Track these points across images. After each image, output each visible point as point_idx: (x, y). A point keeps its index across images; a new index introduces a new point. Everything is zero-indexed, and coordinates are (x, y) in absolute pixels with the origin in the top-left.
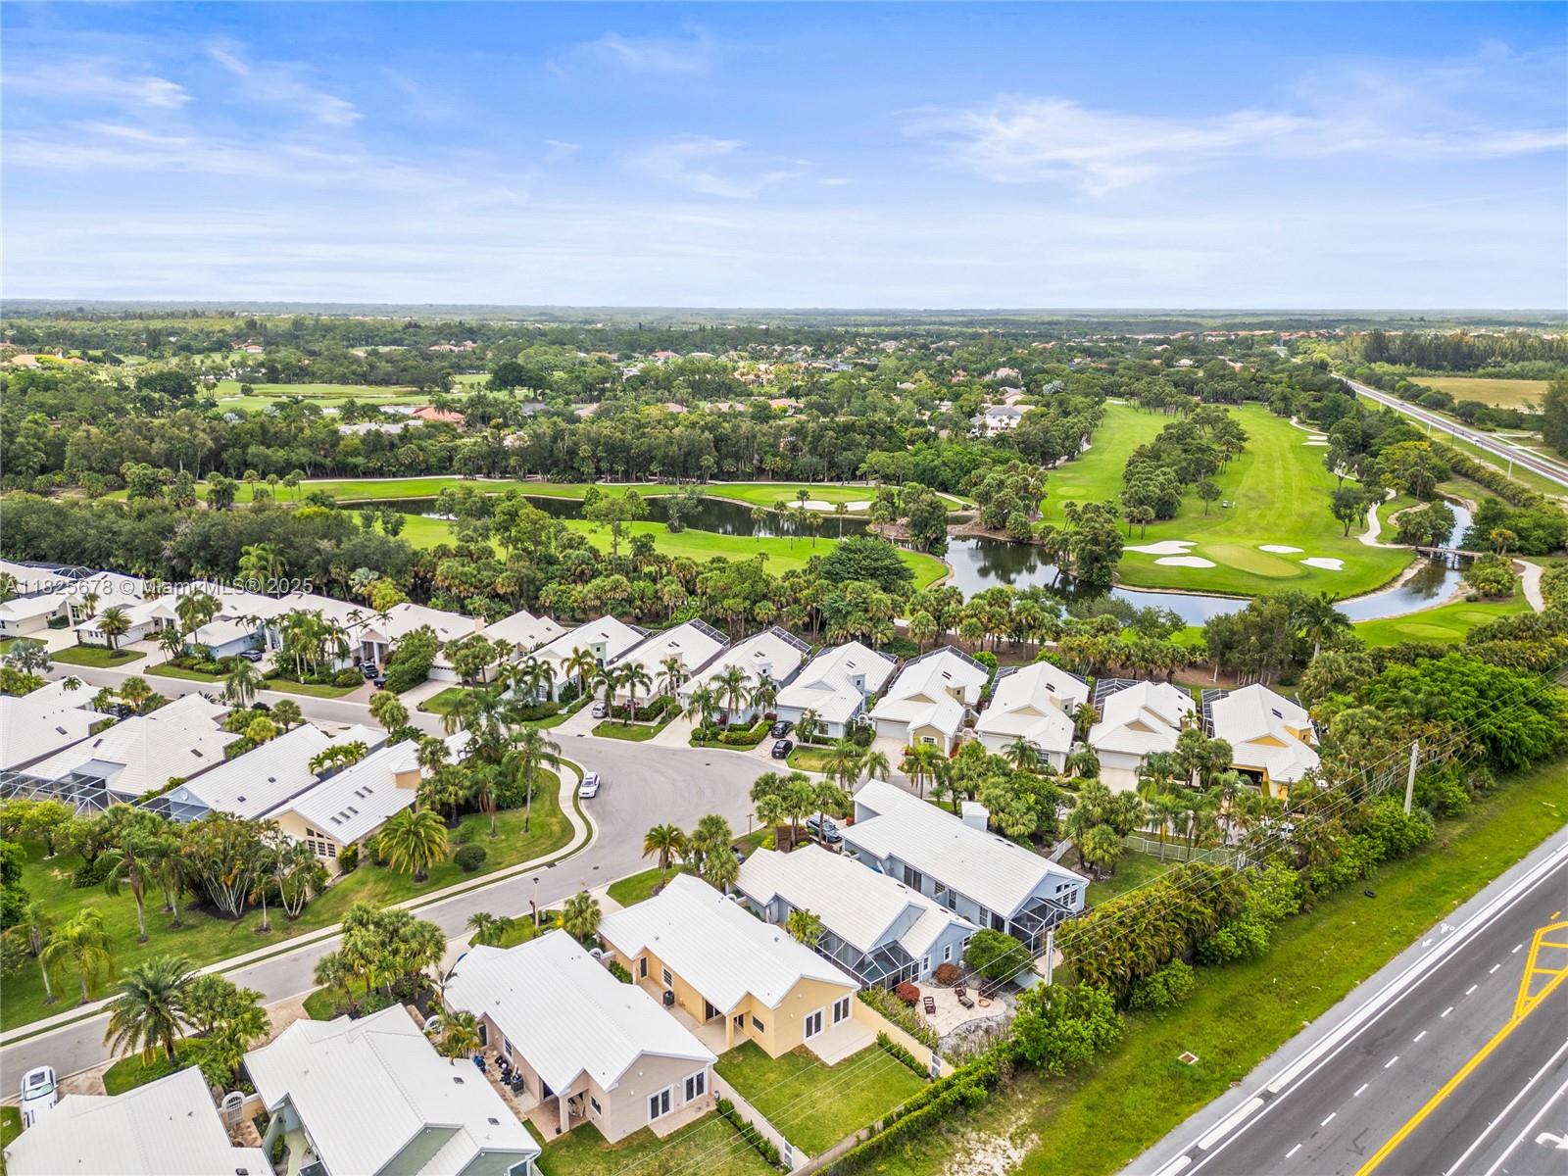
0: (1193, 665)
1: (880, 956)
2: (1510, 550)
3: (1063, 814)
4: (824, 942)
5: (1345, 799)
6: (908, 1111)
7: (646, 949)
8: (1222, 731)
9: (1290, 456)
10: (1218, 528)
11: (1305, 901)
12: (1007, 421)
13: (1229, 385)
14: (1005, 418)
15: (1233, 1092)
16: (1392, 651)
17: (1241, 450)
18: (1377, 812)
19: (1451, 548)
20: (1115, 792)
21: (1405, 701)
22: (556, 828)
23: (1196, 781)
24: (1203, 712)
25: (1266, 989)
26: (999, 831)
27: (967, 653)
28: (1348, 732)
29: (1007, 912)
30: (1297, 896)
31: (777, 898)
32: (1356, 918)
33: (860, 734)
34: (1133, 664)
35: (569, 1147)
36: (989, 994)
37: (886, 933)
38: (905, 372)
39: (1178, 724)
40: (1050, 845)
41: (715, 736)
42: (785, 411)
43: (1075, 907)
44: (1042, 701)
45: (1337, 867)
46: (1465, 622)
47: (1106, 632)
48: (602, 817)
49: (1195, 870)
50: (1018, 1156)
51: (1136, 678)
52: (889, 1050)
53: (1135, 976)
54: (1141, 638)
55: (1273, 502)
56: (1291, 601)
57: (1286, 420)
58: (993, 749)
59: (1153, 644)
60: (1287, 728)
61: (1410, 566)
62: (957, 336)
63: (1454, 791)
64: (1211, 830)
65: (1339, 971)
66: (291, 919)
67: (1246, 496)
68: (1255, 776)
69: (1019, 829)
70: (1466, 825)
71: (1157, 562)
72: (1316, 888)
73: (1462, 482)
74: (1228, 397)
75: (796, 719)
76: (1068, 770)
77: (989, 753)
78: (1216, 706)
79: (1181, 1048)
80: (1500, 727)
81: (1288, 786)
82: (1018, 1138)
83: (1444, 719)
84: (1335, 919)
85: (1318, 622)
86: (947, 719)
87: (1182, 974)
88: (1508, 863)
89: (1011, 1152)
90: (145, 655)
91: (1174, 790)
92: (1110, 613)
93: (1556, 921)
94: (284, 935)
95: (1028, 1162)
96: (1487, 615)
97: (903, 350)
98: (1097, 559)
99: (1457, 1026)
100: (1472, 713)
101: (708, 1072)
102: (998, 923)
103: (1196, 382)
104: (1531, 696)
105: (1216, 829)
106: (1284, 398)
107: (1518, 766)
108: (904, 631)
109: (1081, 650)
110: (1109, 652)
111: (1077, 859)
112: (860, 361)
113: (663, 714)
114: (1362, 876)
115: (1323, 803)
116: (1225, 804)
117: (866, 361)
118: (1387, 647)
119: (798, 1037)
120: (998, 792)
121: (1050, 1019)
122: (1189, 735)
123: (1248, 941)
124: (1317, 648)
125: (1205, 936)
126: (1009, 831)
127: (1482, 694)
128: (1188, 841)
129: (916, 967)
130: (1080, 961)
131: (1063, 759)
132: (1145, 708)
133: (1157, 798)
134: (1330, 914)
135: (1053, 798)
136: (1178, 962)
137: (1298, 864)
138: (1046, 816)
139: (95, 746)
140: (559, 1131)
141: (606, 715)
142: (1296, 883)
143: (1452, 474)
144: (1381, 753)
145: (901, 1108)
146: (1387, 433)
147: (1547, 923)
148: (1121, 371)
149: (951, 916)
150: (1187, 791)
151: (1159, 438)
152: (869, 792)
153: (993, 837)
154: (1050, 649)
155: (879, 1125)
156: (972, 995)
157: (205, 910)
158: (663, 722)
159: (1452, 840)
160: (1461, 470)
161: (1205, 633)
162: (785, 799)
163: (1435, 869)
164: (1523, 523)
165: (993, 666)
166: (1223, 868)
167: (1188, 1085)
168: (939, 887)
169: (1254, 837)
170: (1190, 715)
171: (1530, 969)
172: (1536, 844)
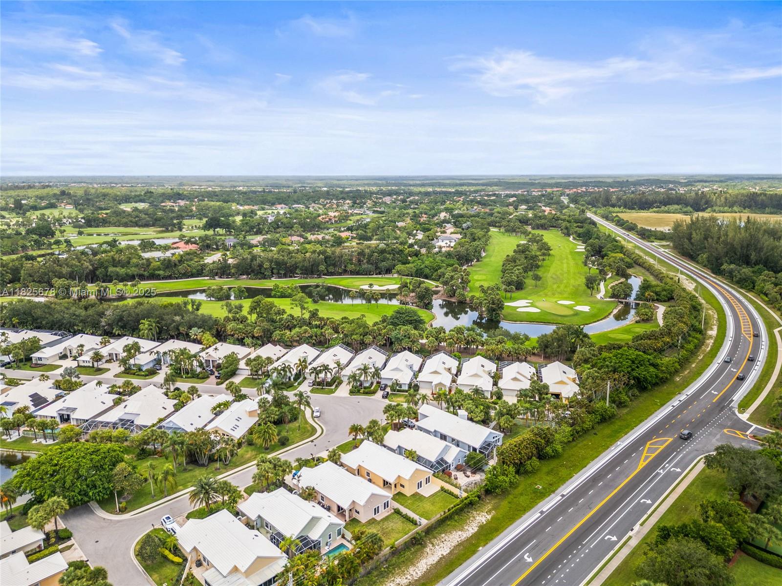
0: (534, 354)
1: (438, 463)
2: (653, 300)
3: (493, 413)
4: (418, 459)
5: (586, 401)
6: (455, 506)
7: (359, 465)
8: (546, 380)
9: (569, 256)
10: (541, 293)
11: (574, 437)
12: (449, 243)
13: (543, 221)
14: (448, 242)
15: (553, 495)
16: (605, 346)
17: (549, 255)
18: (597, 406)
19: (632, 300)
20: (510, 404)
21: (607, 366)
22: (309, 428)
23: (537, 399)
24: (538, 372)
25: (563, 465)
26: (471, 419)
27: (450, 353)
28: (588, 378)
29: (477, 446)
30: (572, 435)
31: (399, 447)
32: (591, 441)
33: (414, 387)
34: (512, 355)
35: (350, 525)
36: (474, 473)
37: (439, 455)
38: (399, 216)
39: (530, 378)
40: (488, 424)
41: (359, 391)
42: (348, 239)
43: (500, 444)
44: (480, 371)
45: (584, 425)
46: (634, 332)
47: (501, 343)
48: (325, 423)
49: (538, 428)
50: (489, 517)
51: (513, 361)
52: (445, 492)
53: (521, 463)
54: (514, 345)
55: (563, 280)
56: (569, 328)
57: (568, 238)
58: (466, 391)
59: (519, 347)
60: (568, 378)
61: (615, 308)
62: (418, 194)
63: (624, 397)
64: (543, 415)
65: (585, 458)
66: (226, 465)
67: (552, 277)
68: (557, 396)
69: (478, 418)
70: (628, 409)
71: (518, 310)
72: (578, 432)
73: (638, 268)
74: (543, 227)
75: (390, 383)
76: (492, 397)
77: (465, 392)
78: (544, 371)
79: (536, 484)
80: (639, 374)
81: (568, 398)
82: (489, 512)
83: (620, 372)
84: (585, 442)
85: (578, 337)
86: (446, 380)
87: (535, 461)
88: (641, 421)
89: (487, 516)
90: (110, 369)
91: (530, 402)
92: (502, 335)
93: (655, 439)
94: (225, 471)
95: (492, 518)
96: (641, 329)
97: (395, 203)
98: (494, 310)
99: (620, 472)
100: (629, 369)
101: (390, 500)
102: (475, 449)
103: (528, 220)
104: (651, 362)
105: (544, 414)
106: (567, 228)
107: (647, 387)
108: (423, 345)
109: (493, 351)
110: (503, 351)
111: (498, 428)
112: (376, 209)
113: (336, 383)
114: (593, 428)
115: (579, 404)
116: (547, 406)
117: (378, 209)
118: (603, 345)
119: (415, 490)
120: (470, 406)
121: (496, 476)
122: (534, 382)
123: (556, 450)
124: (578, 347)
125: (542, 449)
126: (475, 420)
127: (633, 362)
128: (535, 420)
129: (450, 465)
130: (503, 458)
131: (490, 393)
132: (518, 373)
133: (524, 405)
134: (582, 441)
135: (488, 407)
136: (534, 458)
137: (572, 425)
138: (487, 413)
139: (125, 407)
140: (346, 521)
141: (314, 385)
142: (571, 431)
143: (634, 265)
144: (599, 385)
145: (452, 506)
146: (608, 246)
147: (652, 439)
148: (496, 214)
149: (459, 449)
150: (534, 402)
151: (515, 251)
152: (423, 409)
153: (470, 422)
154: (481, 350)
155: (447, 511)
156: (469, 473)
157: (193, 464)
158: (337, 387)
159: (623, 414)
160: (638, 263)
161: (538, 342)
162: (396, 412)
163: (618, 424)
164: (658, 289)
165: (459, 358)
166: (547, 427)
167: (539, 494)
168: (453, 440)
169: (557, 416)
170: (534, 374)
171: (645, 454)
172: (651, 415)
